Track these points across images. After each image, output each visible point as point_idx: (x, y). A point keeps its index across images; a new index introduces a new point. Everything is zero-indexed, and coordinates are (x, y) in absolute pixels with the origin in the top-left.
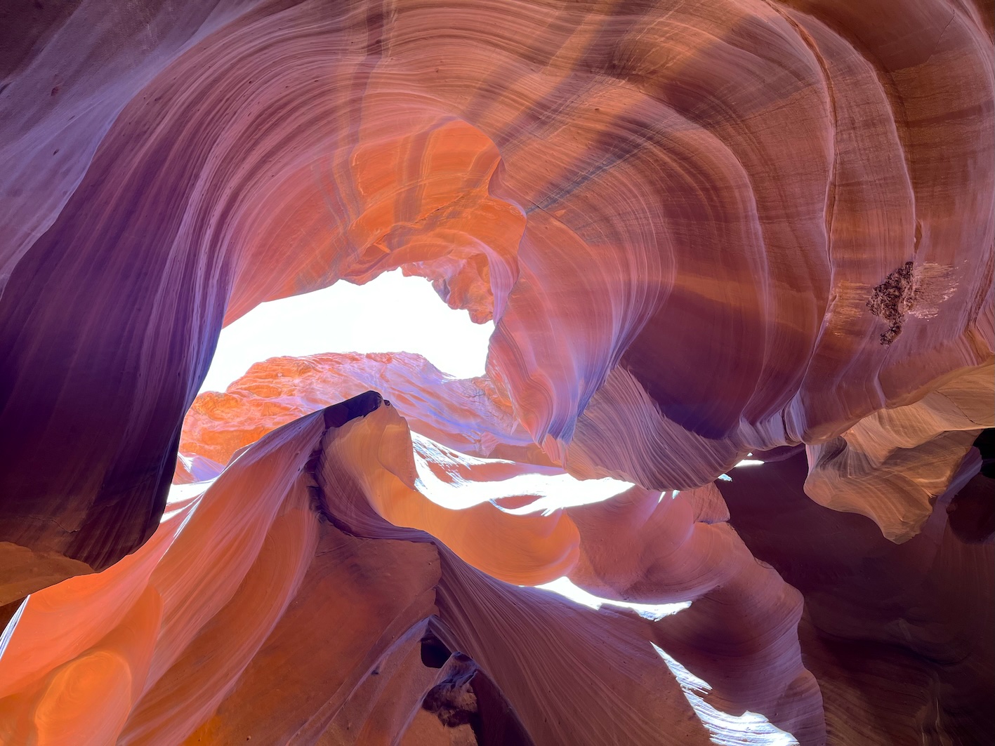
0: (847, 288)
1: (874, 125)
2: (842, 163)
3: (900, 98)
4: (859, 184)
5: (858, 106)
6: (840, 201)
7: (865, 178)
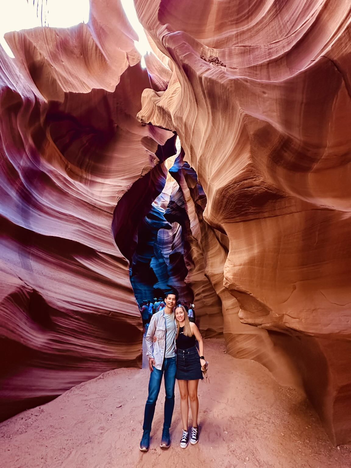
0: (216, 54)
1: (269, 55)
2: (257, 48)
3: (277, 61)
4: (250, 55)
5: (276, 49)
6: (245, 49)
7: (251, 55)
